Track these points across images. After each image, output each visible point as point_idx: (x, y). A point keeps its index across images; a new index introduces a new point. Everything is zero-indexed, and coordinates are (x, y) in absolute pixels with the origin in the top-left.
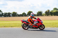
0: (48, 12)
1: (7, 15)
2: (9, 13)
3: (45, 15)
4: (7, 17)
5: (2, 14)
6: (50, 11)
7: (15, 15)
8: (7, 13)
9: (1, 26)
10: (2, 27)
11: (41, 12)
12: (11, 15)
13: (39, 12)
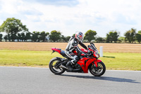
0: (133, 34)
1: (39, 37)
2: (44, 33)
3: (126, 41)
4: (39, 41)
5: (27, 34)
6: (137, 32)
7: (56, 37)
8: (38, 34)
9: (17, 62)
10: (19, 64)
11: (116, 33)
12: (47, 37)
13: (111, 33)
